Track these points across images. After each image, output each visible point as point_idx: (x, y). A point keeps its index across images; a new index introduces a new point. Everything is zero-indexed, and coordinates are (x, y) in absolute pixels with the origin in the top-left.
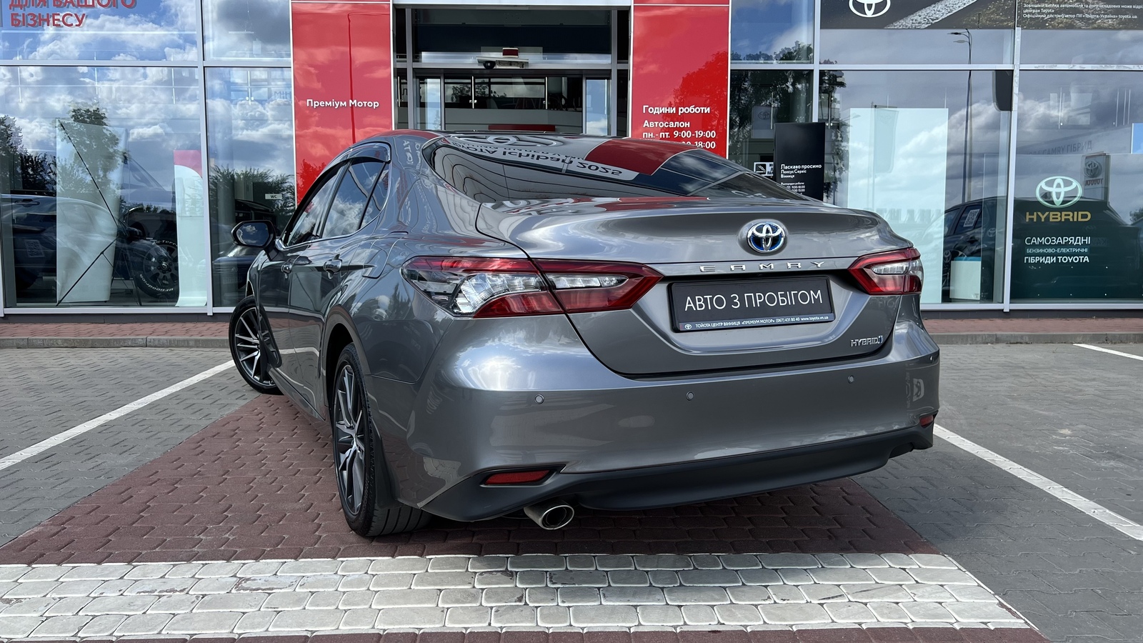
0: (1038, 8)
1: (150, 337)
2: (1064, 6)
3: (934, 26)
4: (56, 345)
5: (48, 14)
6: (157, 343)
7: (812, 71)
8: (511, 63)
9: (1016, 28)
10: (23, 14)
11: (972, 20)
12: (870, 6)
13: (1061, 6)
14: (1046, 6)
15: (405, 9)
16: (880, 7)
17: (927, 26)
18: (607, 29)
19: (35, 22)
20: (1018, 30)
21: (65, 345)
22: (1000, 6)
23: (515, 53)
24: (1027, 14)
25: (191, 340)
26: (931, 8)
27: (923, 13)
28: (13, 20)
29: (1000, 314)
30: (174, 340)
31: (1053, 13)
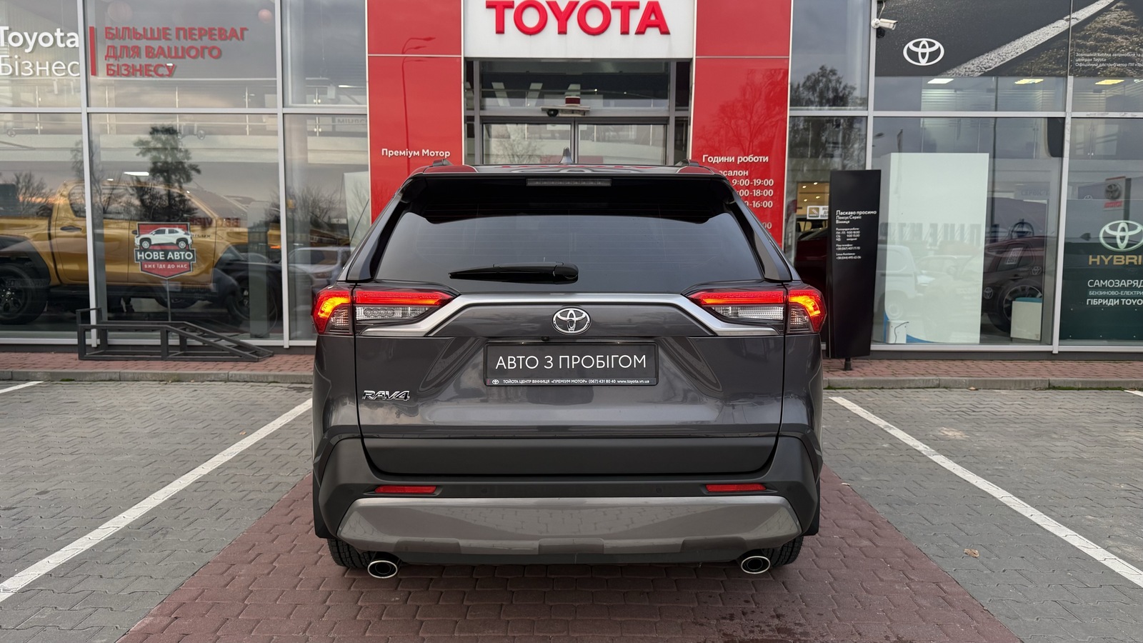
0: (1090, 57)
1: (231, 372)
2: (1116, 55)
3: (986, 74)
4: (145, 379)
5: (140, 65)
6: (238, 378)
7: (867, 117)
8: (573, 111)
9: (1069, 77)
10: (118, 65)
11: (1025, 69)
12: (924, 55)
13: (1114, 55)
14: (1099, 55)
15: (473, 62)
16: (934, 55)
17: (980, 74)
18: (666, 78)
19: (129, 72)
20: (1071, 79)
21: (154, 378)
22: (1052, 56)
23: (577, 101)
24: (1079, 62)
25: (271, 375)
26: (984, 57)
27: (976, 61)
28: (108, 70)
29: (1049, 356)
30: (255, 375)
31: (1105, 62)
